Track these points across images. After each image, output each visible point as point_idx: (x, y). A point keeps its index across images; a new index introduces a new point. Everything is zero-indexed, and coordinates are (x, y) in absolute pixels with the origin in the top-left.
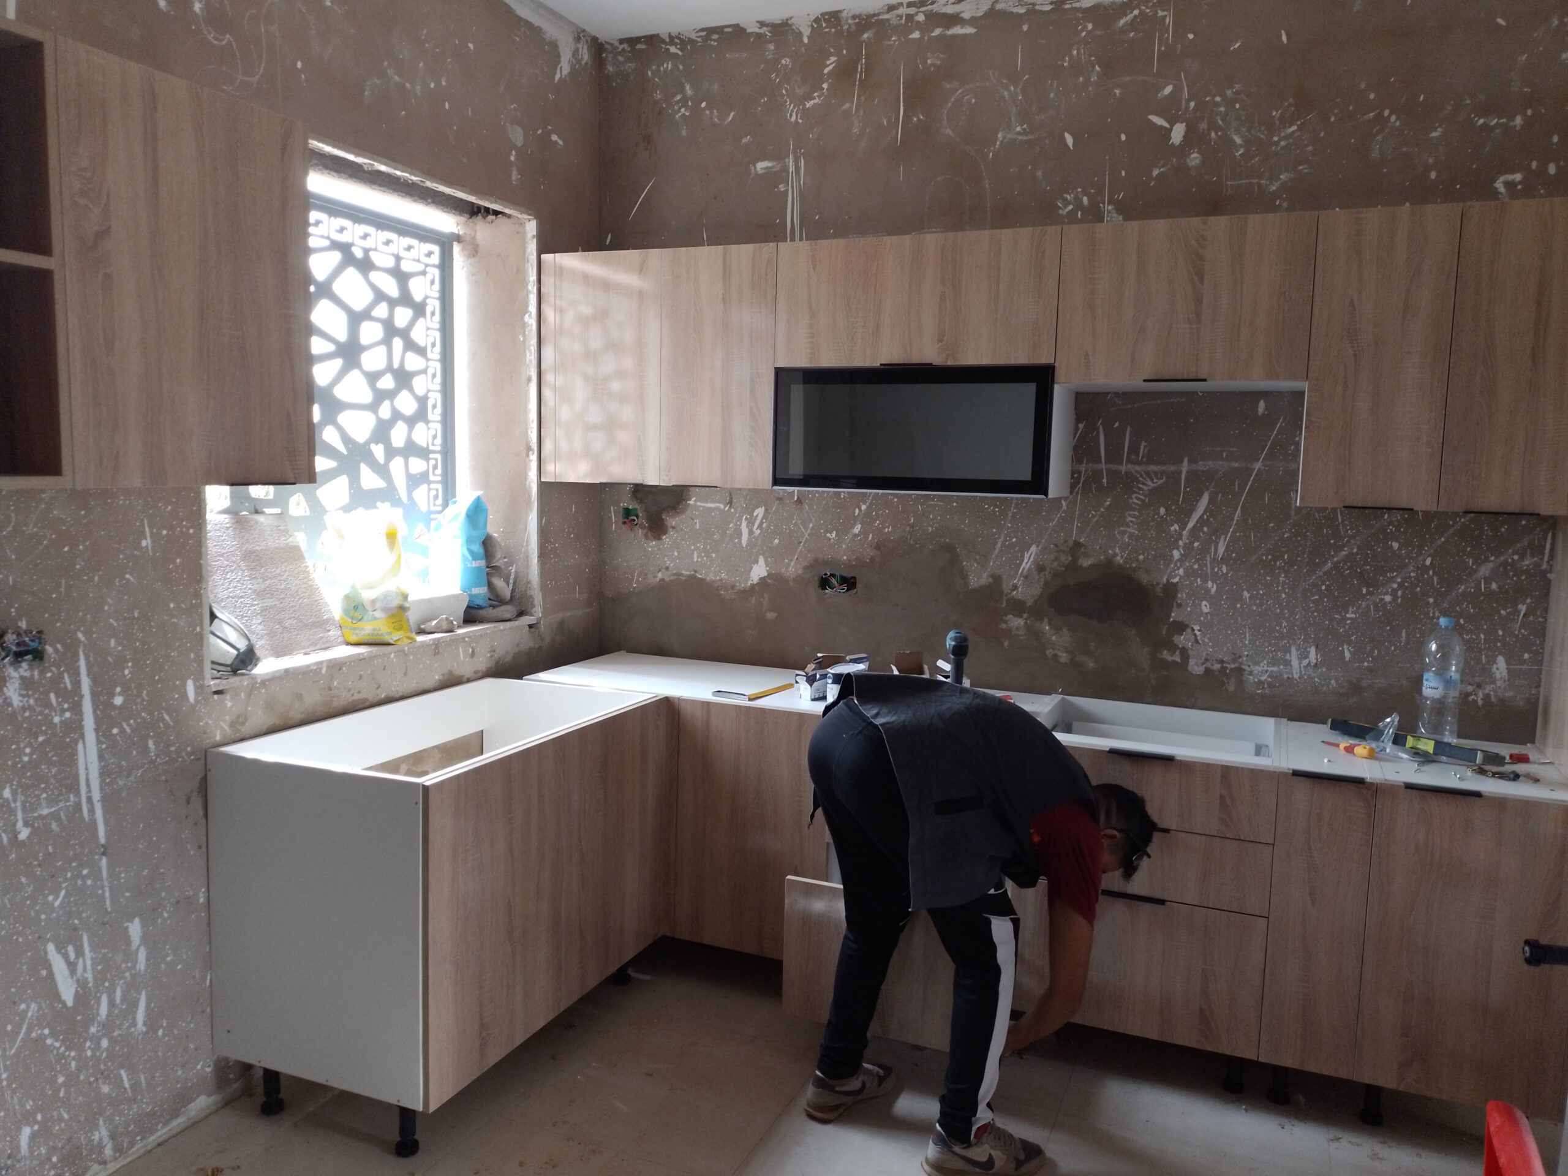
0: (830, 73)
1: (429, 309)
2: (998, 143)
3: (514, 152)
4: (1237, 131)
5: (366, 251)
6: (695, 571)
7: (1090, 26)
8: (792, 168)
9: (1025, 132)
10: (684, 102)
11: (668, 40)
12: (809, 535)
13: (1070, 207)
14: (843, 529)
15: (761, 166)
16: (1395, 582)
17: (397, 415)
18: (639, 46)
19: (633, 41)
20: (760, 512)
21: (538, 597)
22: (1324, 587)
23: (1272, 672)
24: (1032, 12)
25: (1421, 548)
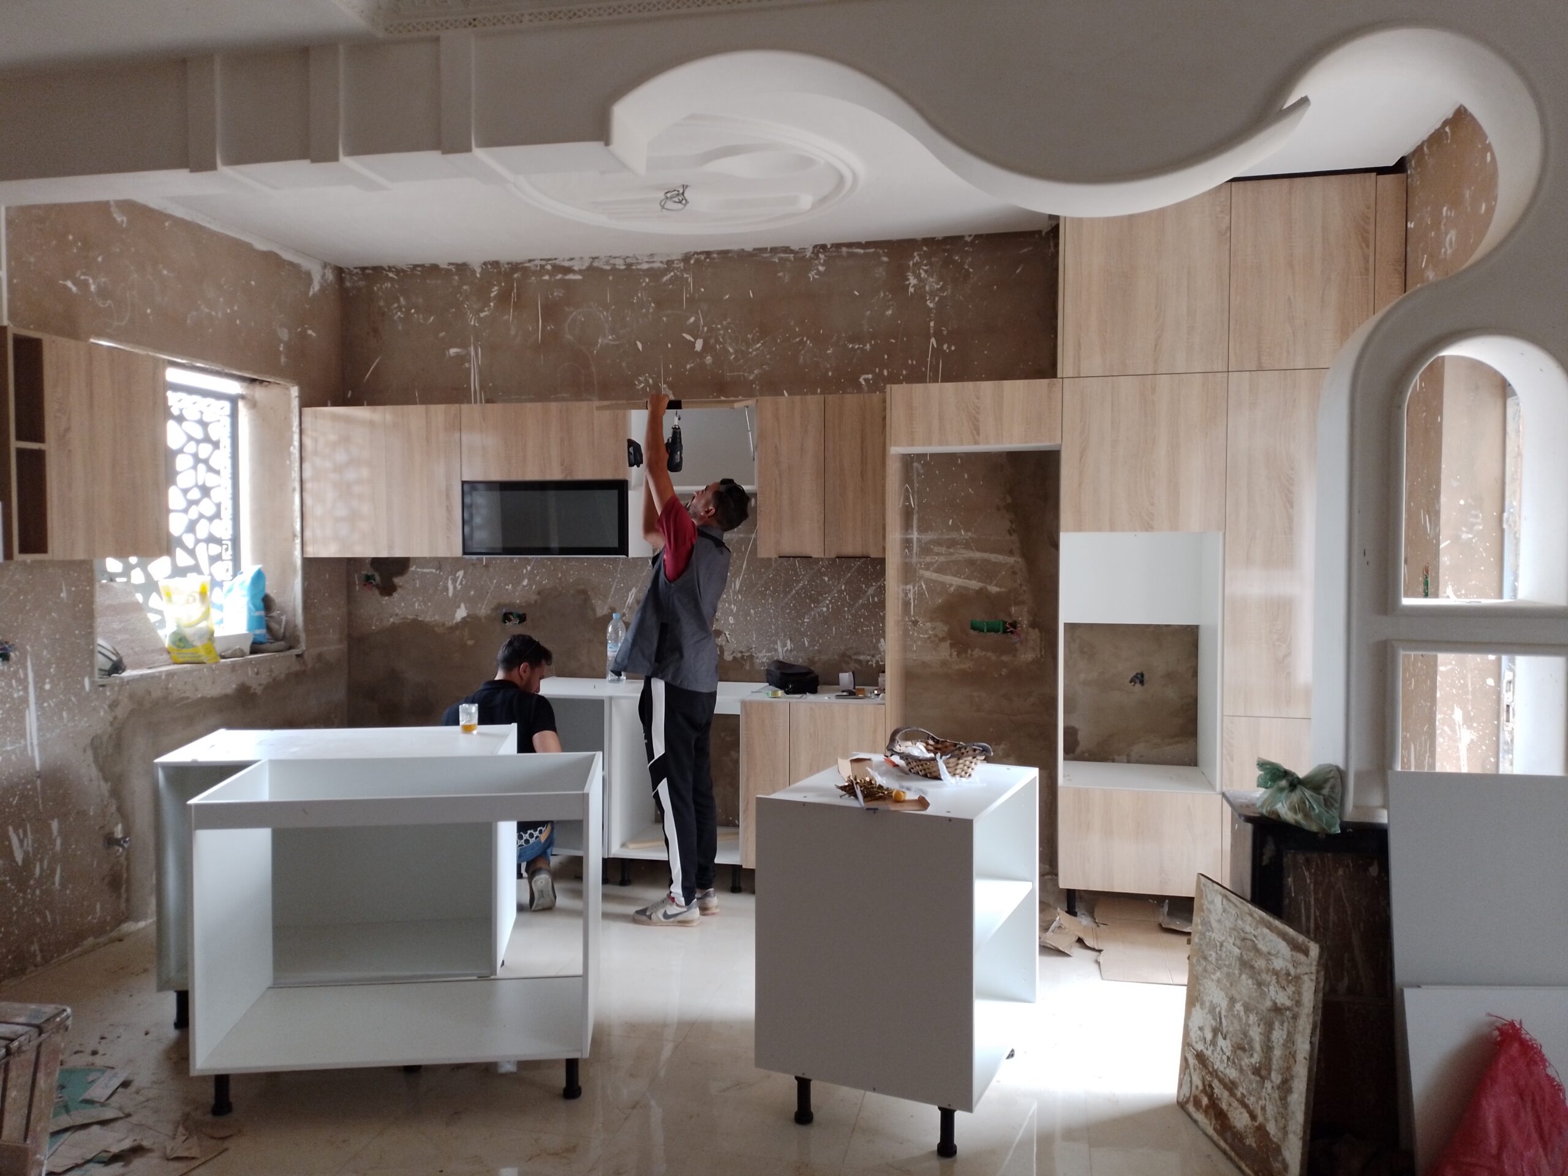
0: (495, 296)
1: (221, 445)
2: (599, 345)
3: (282, 345)
4: (730, 345)
5: (181, 410)
6: (417, 616)
7: (647, 280)
8: (473, 353)
9: (614, 340)
11: (387, 269)
12: (494, 588)
13: (642, 385)
14: (517, 582)
15: (453, 351)
16: (827, 600)
17: (201, 516)
18: (368, 271)
19: (363, 269)
20: (460, 574)
21: (303, 636)
22: (792, 605)
23: (770, 656)
24: (614, 270)
25: (839, 580)
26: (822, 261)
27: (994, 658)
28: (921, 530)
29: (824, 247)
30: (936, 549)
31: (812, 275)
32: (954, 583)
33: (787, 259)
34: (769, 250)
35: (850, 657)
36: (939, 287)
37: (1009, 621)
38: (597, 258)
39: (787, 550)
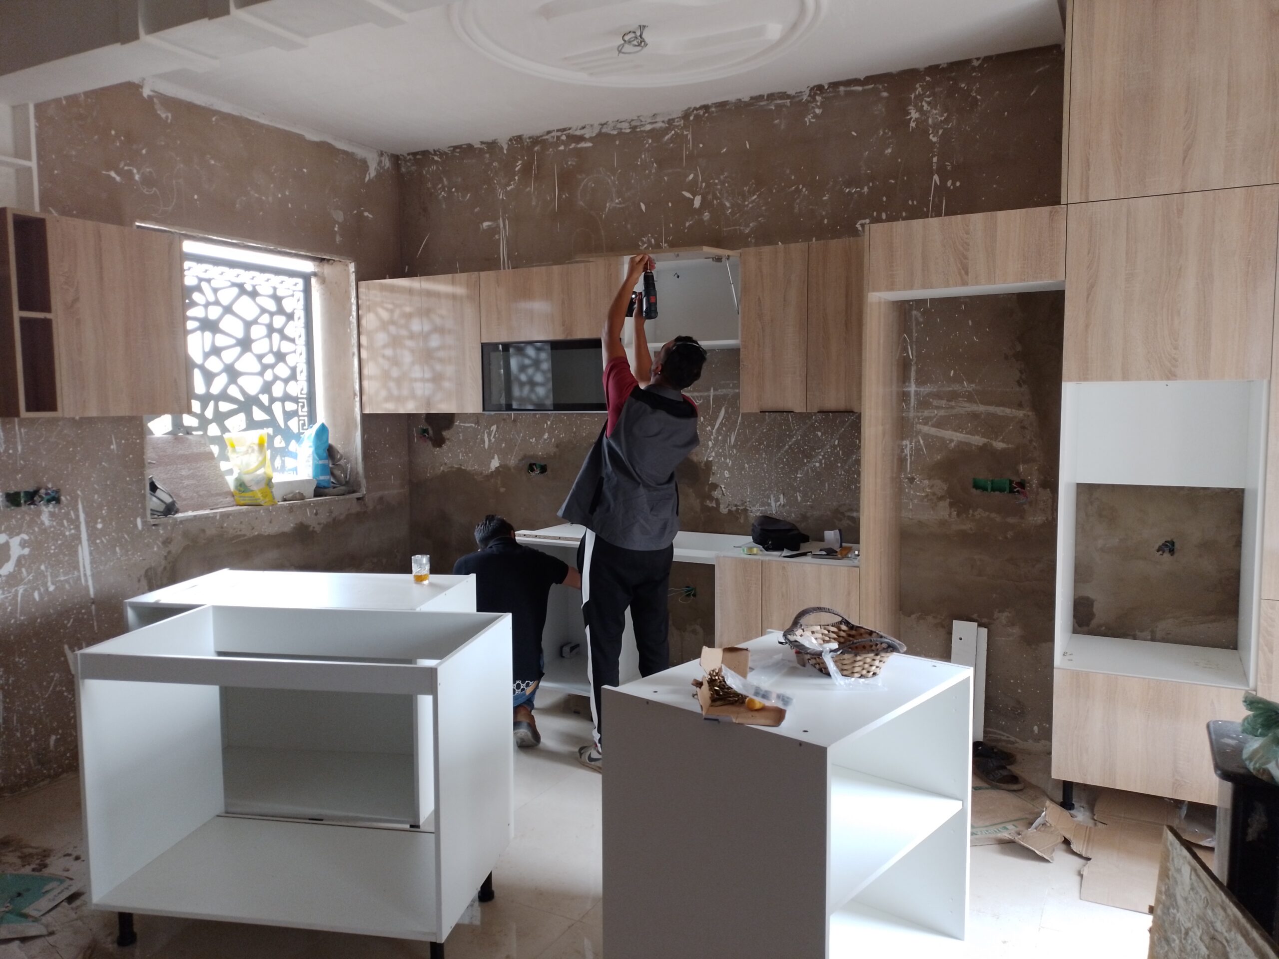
0: (519, 170)
1: (296, 317)
2: (607, 209)
3: (337, 226)
4: (727, 200)
5: (254, 287)
6: (461, 465)
7: (650, 141)
8: (502, 225)
9: (620, 203)
10: (443, 188)
11: (433, 153)
12: (521, 440)
13: (646, 245)
14: (539, 436)
15: (486, 224)
16: (821, 455)
17: (276, 378)
18: (418, 157)
19: (414, 154)
20: (494, 428)
21: (363, 482)
22: (785, 460)
23: (762, 510)
24: (621, 134)
25: (832, 435)
26: (819, 104)
27: (998, 519)
28: (919, 383)
29: (820, 88)
30: (935, 403)
31: (809, 119)
32: (956, 439)
33: (784, 105)
34: (765, 98)
35: (842, 514)
36: (943, 118)
37: (1017, 479)
38: (605, 124)
39: (770, 404)
